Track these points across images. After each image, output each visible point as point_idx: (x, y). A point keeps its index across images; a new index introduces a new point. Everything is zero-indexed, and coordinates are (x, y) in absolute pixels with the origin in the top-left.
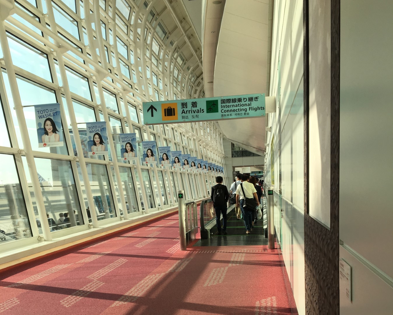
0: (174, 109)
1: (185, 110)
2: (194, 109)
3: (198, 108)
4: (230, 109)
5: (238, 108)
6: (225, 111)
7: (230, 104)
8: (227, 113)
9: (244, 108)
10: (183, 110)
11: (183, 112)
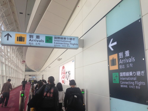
0: (24, 38)
1: (32, 39)
2: (38, 39)
3: (40, 39)
4: (59, 42)
5: (64, 42)
6: (57, 43)
7: (59, 40)
8: (57, 44)
9: (67, 43)
10: (30, 39)
11: (30, 40)
